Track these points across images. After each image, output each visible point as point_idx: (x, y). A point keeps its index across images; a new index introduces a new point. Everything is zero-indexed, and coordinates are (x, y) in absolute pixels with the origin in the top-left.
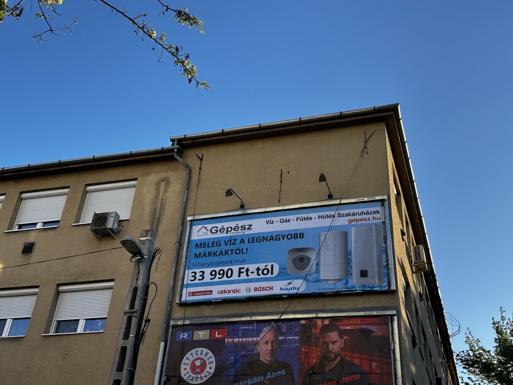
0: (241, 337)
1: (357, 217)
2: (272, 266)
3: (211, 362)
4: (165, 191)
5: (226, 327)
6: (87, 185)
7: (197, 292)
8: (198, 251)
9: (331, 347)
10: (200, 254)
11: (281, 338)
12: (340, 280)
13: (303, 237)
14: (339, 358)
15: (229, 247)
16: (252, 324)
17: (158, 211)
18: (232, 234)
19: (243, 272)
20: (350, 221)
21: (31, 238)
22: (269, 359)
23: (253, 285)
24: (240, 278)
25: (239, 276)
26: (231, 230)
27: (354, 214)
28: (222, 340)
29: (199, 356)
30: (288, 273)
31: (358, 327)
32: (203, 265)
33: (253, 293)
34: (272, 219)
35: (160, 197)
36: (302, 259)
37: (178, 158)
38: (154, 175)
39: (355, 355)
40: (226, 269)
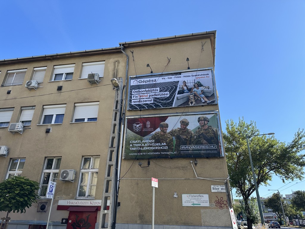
4: (118, 66)
6: (83, 63)
17: (115, 74)
21: (61, 84)
26: (148, 82)
35: (116, 68)
37: (123, 51)
38: (112, 59)
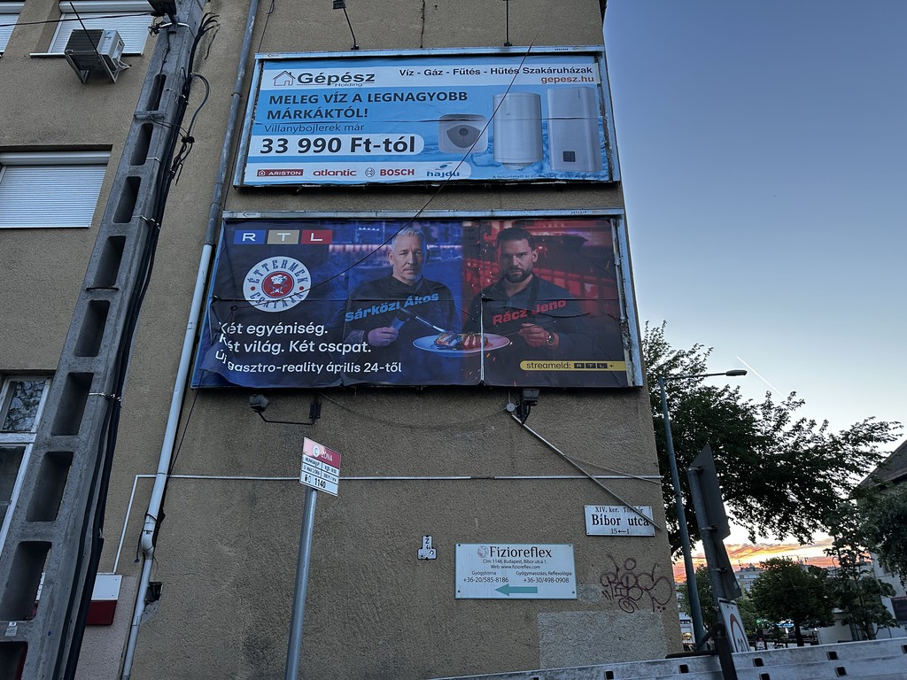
0: (358, 244)
1: (556, 75)
2: (412, 139)
3: (303, 280)
5: (331, 226)
7: (274, 171)
8: (274, 108)
9: (516, 261)
10: (279, 112)
11: (429, 247)
12: (530, 164)
13: (466, 98)
14: (531, 276)
15: (332, 106)
16: (377, 224)
18: (338, 87)
19: (360, 145)
20: (545, 80)
22: (408, 277)
23: (378, 166)
24: (353, 154)
25: (353, 150)
26: (337, 80)
27: (550, 71)
28: (324, 247)
29: (279, 269)
30: (441, 150)
31: (560, 233)
32: (284, 131)
33: (378, 179)
34: (411, 69)
36: (464, 131)
39: (556, 273)
40: (328, 138)
